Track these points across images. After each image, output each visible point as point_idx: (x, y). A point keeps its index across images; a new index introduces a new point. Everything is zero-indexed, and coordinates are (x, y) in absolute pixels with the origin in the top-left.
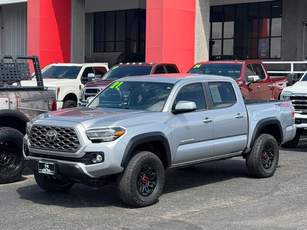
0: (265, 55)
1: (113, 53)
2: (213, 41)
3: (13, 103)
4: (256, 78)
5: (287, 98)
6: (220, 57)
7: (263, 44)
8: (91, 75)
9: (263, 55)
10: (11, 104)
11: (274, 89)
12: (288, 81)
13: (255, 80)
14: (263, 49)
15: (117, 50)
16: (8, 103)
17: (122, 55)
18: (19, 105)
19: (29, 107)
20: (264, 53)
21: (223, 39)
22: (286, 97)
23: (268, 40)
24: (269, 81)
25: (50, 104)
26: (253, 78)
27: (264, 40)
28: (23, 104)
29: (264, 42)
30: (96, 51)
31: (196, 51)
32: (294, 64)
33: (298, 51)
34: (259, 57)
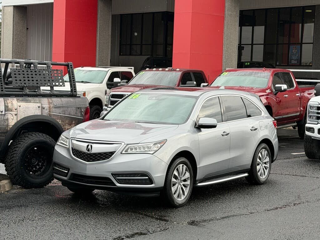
0: (296, 62)
1: (139, 56)
2: (242, 46)
3: (45, 108)
4: (284, 87)
5: (314, 109)
6: (249, 64)
7: (294, 51)
9: (294, 62)
10: (43, 109)
11: (302, 98)
12: (316, 91)
13: (283, 89)
14: (293, 56)
15: (143, 54)
16: (40, 108)
17: (148, 59)
18: (51, 111)
19: (61, 113)
20: (295, 60)
21: (252, 44)
22: (313, 107)
23: (299, 46)
24: (297, 90)
25: (83, 110)
26: (281, 87)
27: (295, 46)
28: (55, 110)
29: (295, 48)
30: (122, 54)
31: (224, 57)
34: (290, 63)
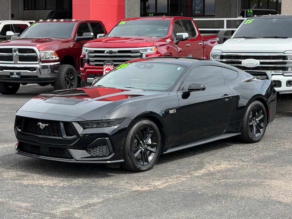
0: (199, 12)
4: (185, 35)
5: (217, 57)
8: (9, 33)
9: (197, 12)
11: (205, 48)
12: (218, 39)
13: (184, 38)
14: (197, 6)
15: (47, 8)
17: (52, 13)
20: (198, 11)
22: (216, 56)
24: (199, 38)
26: (182, 36)
30: (26, 8)
31: (126, 7)
32: (227, 21)
33: (232, 8)
34: (193, 14)
